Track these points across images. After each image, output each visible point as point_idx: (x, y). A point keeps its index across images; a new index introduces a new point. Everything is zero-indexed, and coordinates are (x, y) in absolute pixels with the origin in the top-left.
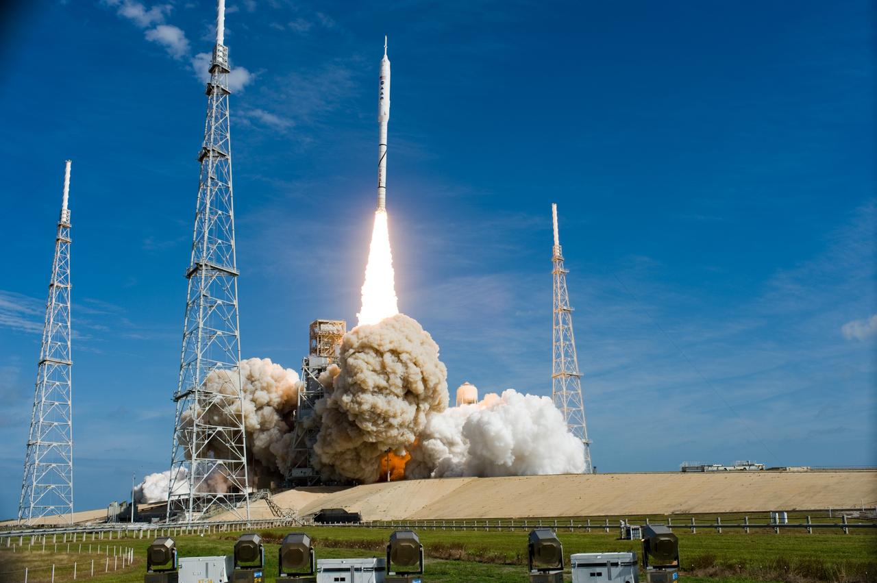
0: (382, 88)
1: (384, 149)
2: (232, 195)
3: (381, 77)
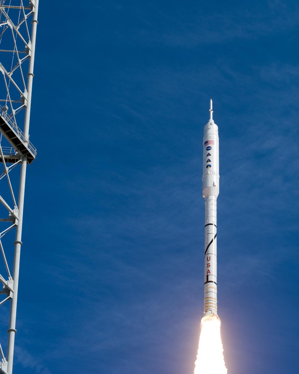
0: (209, 155)
1: (213, 230)
2: (36, 18)
3: (207, 143)
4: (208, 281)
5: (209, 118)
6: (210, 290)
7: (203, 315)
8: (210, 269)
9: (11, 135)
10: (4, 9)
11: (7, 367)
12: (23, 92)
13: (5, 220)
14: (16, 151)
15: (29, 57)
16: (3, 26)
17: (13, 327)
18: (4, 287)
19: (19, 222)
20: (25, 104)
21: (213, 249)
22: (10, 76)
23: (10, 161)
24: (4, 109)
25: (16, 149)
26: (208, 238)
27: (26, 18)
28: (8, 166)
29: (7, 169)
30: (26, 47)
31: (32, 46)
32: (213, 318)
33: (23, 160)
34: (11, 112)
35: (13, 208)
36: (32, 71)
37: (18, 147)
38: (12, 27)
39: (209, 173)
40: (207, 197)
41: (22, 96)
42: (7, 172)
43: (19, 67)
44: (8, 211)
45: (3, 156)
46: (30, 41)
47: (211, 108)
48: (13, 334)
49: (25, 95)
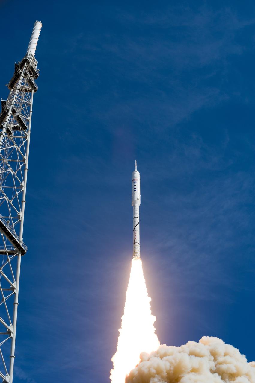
0: (135, 185)
1: (137, 220)
3: (134, 180)
4: (135, 243)
5: (135, 169)
6: (136, 246)
7: (133, 258)
8: (136, 237)
9: (12, 238)
10: (7, 162)
11: (9, 378)
12: (19, 212)
13: (8, 290)
14: (15, 248)
15: (23, 191)
16: (7, 172)
17: (13, 354)
18: (7, 330)
19: (17, 291)
20: (20, 219)
21: (138, 228)
22: (11, 203)
23: (11, 254)
24: (8, 223)
25: (15, 246)
26: (135, 223)
27: (21, 167)
28: (10, 257)
29: (9, 258)
30: (21, 185)
31: (24, 184)
32: (138, 259)
33: (19, 254)
34: (12, 224)
35: (13, 283)
36: (24, 199)
37: (16, 245)
38: (12, 173)
39: (135, 194)
40: (134, 205)
41: (18, 215)
42: (10, 261)
43: (17, 197)
44: (10, 284)
45: (7, 251)
46: (23, 181)
47: (136, 164)
48: (13, 359)
49: (20, 214)
